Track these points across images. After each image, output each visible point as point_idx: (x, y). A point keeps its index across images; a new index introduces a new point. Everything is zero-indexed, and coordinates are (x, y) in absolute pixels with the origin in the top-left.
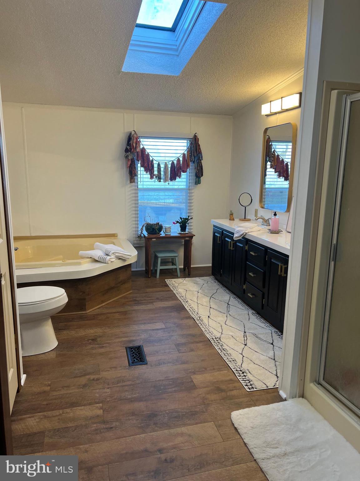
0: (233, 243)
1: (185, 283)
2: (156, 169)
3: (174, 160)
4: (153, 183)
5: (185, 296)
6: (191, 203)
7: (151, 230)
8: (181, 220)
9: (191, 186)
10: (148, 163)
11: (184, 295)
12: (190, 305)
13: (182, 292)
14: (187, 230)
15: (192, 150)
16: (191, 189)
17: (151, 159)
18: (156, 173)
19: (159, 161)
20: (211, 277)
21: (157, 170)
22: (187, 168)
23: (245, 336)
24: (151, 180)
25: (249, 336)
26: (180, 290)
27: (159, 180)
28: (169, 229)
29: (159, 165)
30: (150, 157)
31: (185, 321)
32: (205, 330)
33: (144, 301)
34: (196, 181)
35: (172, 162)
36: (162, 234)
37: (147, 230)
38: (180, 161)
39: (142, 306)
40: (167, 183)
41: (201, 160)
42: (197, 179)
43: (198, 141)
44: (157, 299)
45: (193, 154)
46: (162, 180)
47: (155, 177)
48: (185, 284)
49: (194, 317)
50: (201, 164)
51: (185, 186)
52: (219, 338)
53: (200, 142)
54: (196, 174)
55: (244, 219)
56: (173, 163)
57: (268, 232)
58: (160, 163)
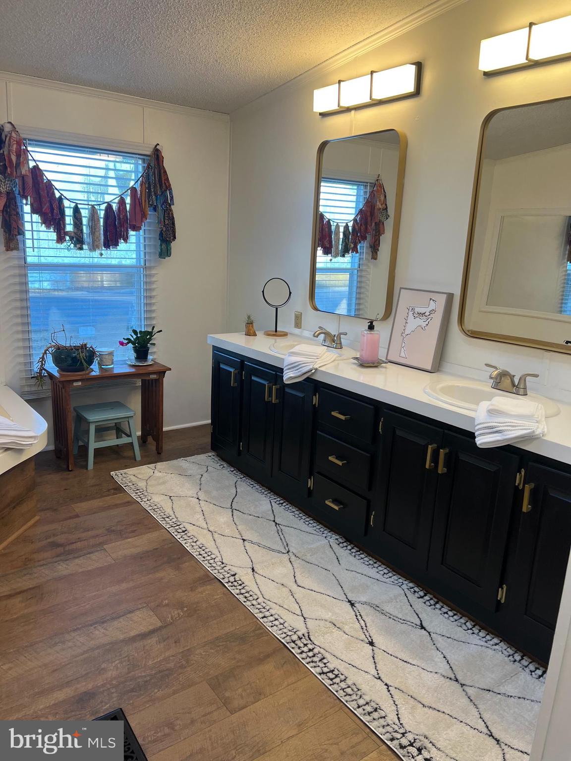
0: (277, 390)
1: (159, 478)
2: (69, 220)
3: (111, 201)
4: (66, 253)
5: (173, 516)
6: (151, 297)
7: (70, 361)
8: (135, 337)
9: (150, 260)
10: (51, 205)
11: (169, 511)
12: (195, 540)
13: (162, 504)
14: (150, 357)
15: (151, 180)
16: (150, 268)
17: (57, 195)
18: (69, 228)
19: (77, 202)
20: (210, 454)
21: (72, 223)
22: (142, 221)
23: (359, 617)
24: (59, 246)
25: (367, 615)
26: (156, 499)
27: (78, 246)
28: (110, 357)
29: (76, 210)
30: (56, 192)
31: (202, 593)
32: (263, 615)
33: (79, 545)
34: (161, 250)
35: (106, 204)
36: (95, 370)
37: (57, 360)
38: (125, 204)
39: (77, 561)
40: (96, 253)
41: (170, 206)
42: (164, 246)
43: (163, 163)
44: (110, 531)
45: (153, 190)
46: (85, 247)
47: (67, 238)
48: (161, 481)
49: (220, 577)
50: (172, 214)
51: (134, 261)
52: (306, 635)
53: (167, 164)
54: (161, 234)
55: (275, 333)
56: (109, 207)
57: (354, 364)
58: (79, 206)
